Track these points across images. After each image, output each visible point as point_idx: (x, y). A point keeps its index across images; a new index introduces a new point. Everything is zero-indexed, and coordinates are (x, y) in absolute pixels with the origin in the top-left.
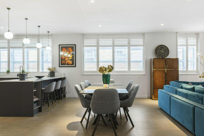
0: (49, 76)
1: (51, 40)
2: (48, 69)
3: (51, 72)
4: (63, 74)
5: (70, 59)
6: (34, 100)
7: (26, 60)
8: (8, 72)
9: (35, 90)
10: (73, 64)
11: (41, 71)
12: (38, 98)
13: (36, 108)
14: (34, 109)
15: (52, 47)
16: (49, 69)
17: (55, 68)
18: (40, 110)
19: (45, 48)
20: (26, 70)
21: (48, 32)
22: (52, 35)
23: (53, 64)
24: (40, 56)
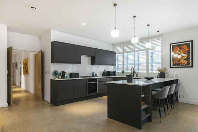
0: (158, 77)
1: (161, 40)
2: (157, 70)
3: (161, 73)
4: (176, 75)
5: (184, 58)
6: (142, 107)
7: (136, 62)
8: (123, 72)
9: (143, 96)
10: (188, 64)
11: (150, 71)
12: (148, 105)
13: (144, 117)
14: (142, 120)
15: (162, 48)
16: (159, 70)
17: (165, 69)
18: (149, 119)
19: (155, 49)
20: (136, 71)
21: (158, 32)
22: (162, 35)
23: (162, 65)
24: (149, 57)
